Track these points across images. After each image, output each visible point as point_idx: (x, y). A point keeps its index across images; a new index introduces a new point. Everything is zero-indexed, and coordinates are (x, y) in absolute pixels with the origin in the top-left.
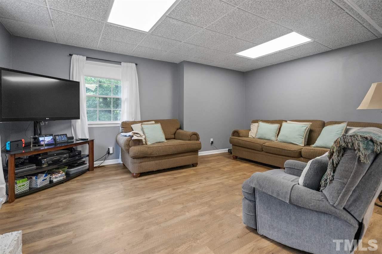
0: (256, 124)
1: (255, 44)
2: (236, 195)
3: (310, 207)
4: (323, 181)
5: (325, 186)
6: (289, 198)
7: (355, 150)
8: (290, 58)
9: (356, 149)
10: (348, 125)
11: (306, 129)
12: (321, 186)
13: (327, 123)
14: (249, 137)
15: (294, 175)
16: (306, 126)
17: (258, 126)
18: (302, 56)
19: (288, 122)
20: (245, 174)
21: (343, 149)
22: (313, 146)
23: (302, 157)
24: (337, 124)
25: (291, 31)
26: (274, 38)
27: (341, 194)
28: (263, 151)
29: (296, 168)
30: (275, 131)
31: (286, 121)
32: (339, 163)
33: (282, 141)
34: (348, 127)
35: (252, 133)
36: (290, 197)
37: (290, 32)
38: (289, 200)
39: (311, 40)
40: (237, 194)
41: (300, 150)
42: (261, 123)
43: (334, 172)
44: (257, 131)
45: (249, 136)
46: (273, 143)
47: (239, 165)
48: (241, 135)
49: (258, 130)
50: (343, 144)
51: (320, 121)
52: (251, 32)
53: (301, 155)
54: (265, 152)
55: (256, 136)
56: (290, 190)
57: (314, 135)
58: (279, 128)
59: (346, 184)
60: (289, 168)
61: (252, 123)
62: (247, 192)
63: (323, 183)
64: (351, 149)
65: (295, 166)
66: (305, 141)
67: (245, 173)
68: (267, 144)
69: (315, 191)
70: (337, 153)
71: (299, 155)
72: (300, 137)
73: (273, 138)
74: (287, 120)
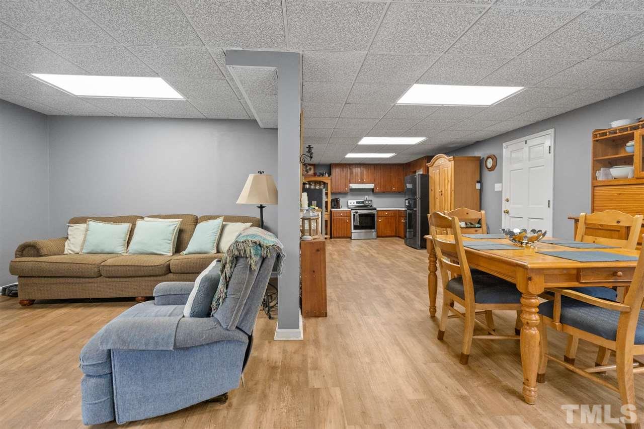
0: (82, 226)
1: (84, 72)
2: (51, 381)
3: (201, 343)
4: (214, 303)
5: (217, 308)
6: (173, 342)
7: (247, 258)
8: (148, 113)
9: (248, 256)
10: (224, 221)
11: (174, 230)
12: (211, 310)
13: (200, 218)
14: (65, 253)
15: (169, 304)
16: (173, 225)
17: (87, 230)
18: (167, 116)
19: (146, 219)
20: (62, 332)
21: (236, 258)
22: (184, 252)
23: (170, 272)
24: (212, 219)
25: (156, 75)
26: (126, 75)
27: (235, 312)
28: (101, 275)
29: (173, 293)
30: (123, 236)
31: (142, 218)
32: (231, 275)
33: (137, 253)
34: (224, 223)
35: (72, 244)
36: (175, 340)
37: (154, 76)
38: (173, 344)
39: (183, 98)
40: (54, 377)
41: (169, 262)
42: (92, 224)
43: (227, 288)
44: (85, 240)
45: (66, 250)
46: (121, 258)
47: (43, 316)
48: (44, 251)
49: (88, 237)
50: (236, 253)
51: (192, 215)
52: (80, 49)
53: (170, 271)
54: (106, 277)
55: (82, 249)
56: (175, 330)
57: (185, 236)
58: (130, 229)
59: (239, 299)
60: (161, 296)
61: (69, 223)
62: (94, 363)
63: (215, 305)
64: (243, 257)
65: (170, 291)
66: (173, 247)
67: (63, 328)
68: (110, 262)
69: (205, 319)
70: (230, 265)
71: (167, 271)
72: (167, 242)
73: (120, 249)
74: (143, 216)
